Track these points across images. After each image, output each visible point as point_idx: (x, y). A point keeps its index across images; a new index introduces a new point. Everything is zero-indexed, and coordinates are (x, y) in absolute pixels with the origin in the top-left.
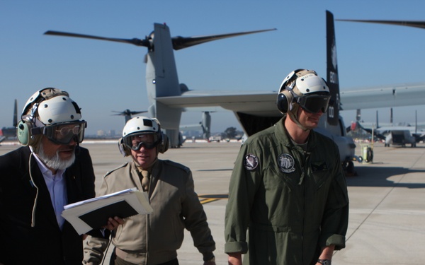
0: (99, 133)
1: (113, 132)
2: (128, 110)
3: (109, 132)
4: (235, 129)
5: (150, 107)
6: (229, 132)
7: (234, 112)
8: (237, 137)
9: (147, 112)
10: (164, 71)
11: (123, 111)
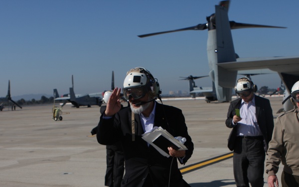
0: (171, 93)
1: (180, 92)
2: (191, 76)
3: (178, 92)
4: (267, 87)
5: (211, 72)
6: (262, 90)
7: (279, 73)
8: (268, 93)
9: (208, 76)
10: (223, 43)
11: (187, 77)
